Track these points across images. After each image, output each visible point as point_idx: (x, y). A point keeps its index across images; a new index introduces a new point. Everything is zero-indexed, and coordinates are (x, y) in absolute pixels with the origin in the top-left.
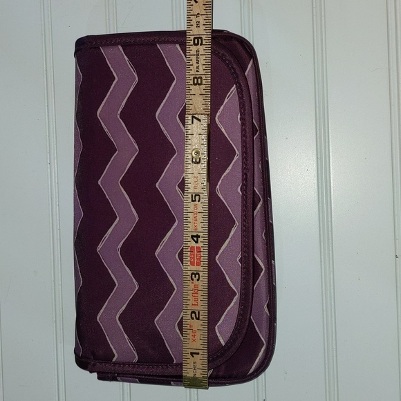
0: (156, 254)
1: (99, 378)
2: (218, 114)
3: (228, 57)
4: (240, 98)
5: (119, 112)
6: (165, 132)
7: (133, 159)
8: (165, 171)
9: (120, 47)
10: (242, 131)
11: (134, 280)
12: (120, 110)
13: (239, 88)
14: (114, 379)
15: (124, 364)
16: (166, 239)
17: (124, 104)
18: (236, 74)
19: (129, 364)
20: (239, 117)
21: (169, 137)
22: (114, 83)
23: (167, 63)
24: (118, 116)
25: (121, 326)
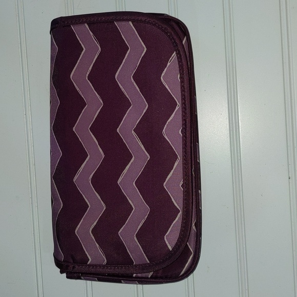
0: (118, 182)
1: (68, 277)
2: (163, 74)
3: (169, 30)
4: (179, 62)
5: (87, 75)
6: (123, 90)
7: (99, 111)
8: (123, 119)
9: (86, 25)
10: (181, 88)
11: (102, 203)
12: (88, 73)
13: (178, 54)
14: (79, 278)
15: (96, 266)
16: (125, 171)
17: (90, 68)
18: (176, 43)
19: (100, 266)
20: (179, 76)
21: (126, 94)
22: (83, 53)
23: (123, 36)
24: (87, 78)
25: (93, 238)
